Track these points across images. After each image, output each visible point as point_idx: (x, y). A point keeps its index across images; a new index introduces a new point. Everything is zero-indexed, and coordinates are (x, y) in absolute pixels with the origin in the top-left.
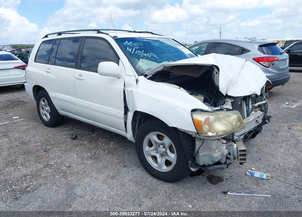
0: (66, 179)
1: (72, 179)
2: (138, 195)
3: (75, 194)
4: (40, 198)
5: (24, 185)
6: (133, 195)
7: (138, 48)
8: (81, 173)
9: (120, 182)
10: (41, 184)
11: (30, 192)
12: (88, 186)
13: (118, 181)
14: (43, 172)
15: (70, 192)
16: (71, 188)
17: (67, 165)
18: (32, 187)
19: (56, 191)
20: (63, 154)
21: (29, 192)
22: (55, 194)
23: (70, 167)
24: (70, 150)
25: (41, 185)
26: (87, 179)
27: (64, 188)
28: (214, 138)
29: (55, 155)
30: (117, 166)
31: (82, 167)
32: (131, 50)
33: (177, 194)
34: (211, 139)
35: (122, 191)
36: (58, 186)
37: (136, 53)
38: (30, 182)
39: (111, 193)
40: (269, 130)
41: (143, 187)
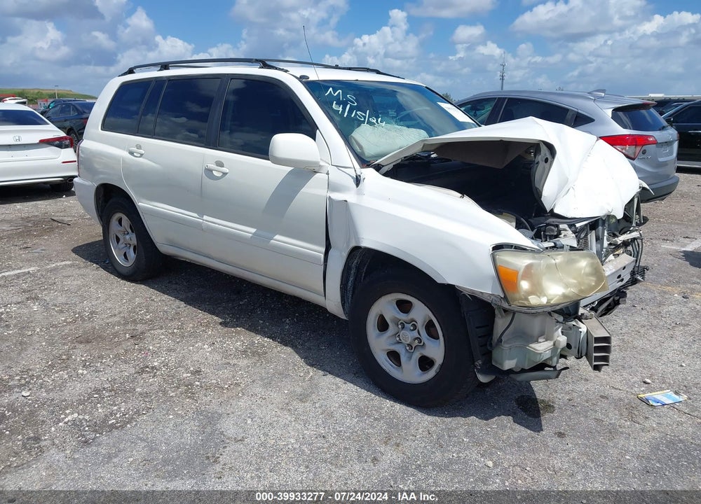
0: (193, 399)
1: (209, 401)
2: (368, 437)
3: (222, 433)
4: (142, 440)
5: (100, 410)
6: (356, 438)
7: (356, 104)
8: (226, 386)
9: (320, 407)
10: (138, 411)
11: (117, 428)
12: (249, 417)
13: (317, 405)
14: (138, 382)
15: (208, 430)
16: (210, 419)
17: (192, 369)
18: (118, 416)
19: (176, 425)
20: (178, 343)
21: (113, 427)
22: (175, 434)
23: (198, 372)
24: (193, 335)
25: (138, 413)
26: (243, 401)
27: (194, 420)
28: (539, 311)
29: (158, 345)
30: (309, 373)
31: (226, 373)
32: (341, 109)
33: (456, 437)
34: (533, 311)
35: (329, 429)
36: (177, 415)
37: (353, 116)
38: (112, 405)
39: (305, 432)
40: (641, 301)
41: (376, 419)
